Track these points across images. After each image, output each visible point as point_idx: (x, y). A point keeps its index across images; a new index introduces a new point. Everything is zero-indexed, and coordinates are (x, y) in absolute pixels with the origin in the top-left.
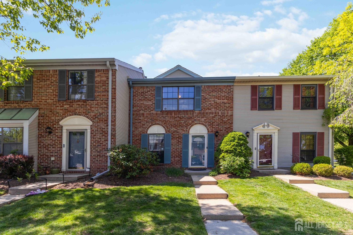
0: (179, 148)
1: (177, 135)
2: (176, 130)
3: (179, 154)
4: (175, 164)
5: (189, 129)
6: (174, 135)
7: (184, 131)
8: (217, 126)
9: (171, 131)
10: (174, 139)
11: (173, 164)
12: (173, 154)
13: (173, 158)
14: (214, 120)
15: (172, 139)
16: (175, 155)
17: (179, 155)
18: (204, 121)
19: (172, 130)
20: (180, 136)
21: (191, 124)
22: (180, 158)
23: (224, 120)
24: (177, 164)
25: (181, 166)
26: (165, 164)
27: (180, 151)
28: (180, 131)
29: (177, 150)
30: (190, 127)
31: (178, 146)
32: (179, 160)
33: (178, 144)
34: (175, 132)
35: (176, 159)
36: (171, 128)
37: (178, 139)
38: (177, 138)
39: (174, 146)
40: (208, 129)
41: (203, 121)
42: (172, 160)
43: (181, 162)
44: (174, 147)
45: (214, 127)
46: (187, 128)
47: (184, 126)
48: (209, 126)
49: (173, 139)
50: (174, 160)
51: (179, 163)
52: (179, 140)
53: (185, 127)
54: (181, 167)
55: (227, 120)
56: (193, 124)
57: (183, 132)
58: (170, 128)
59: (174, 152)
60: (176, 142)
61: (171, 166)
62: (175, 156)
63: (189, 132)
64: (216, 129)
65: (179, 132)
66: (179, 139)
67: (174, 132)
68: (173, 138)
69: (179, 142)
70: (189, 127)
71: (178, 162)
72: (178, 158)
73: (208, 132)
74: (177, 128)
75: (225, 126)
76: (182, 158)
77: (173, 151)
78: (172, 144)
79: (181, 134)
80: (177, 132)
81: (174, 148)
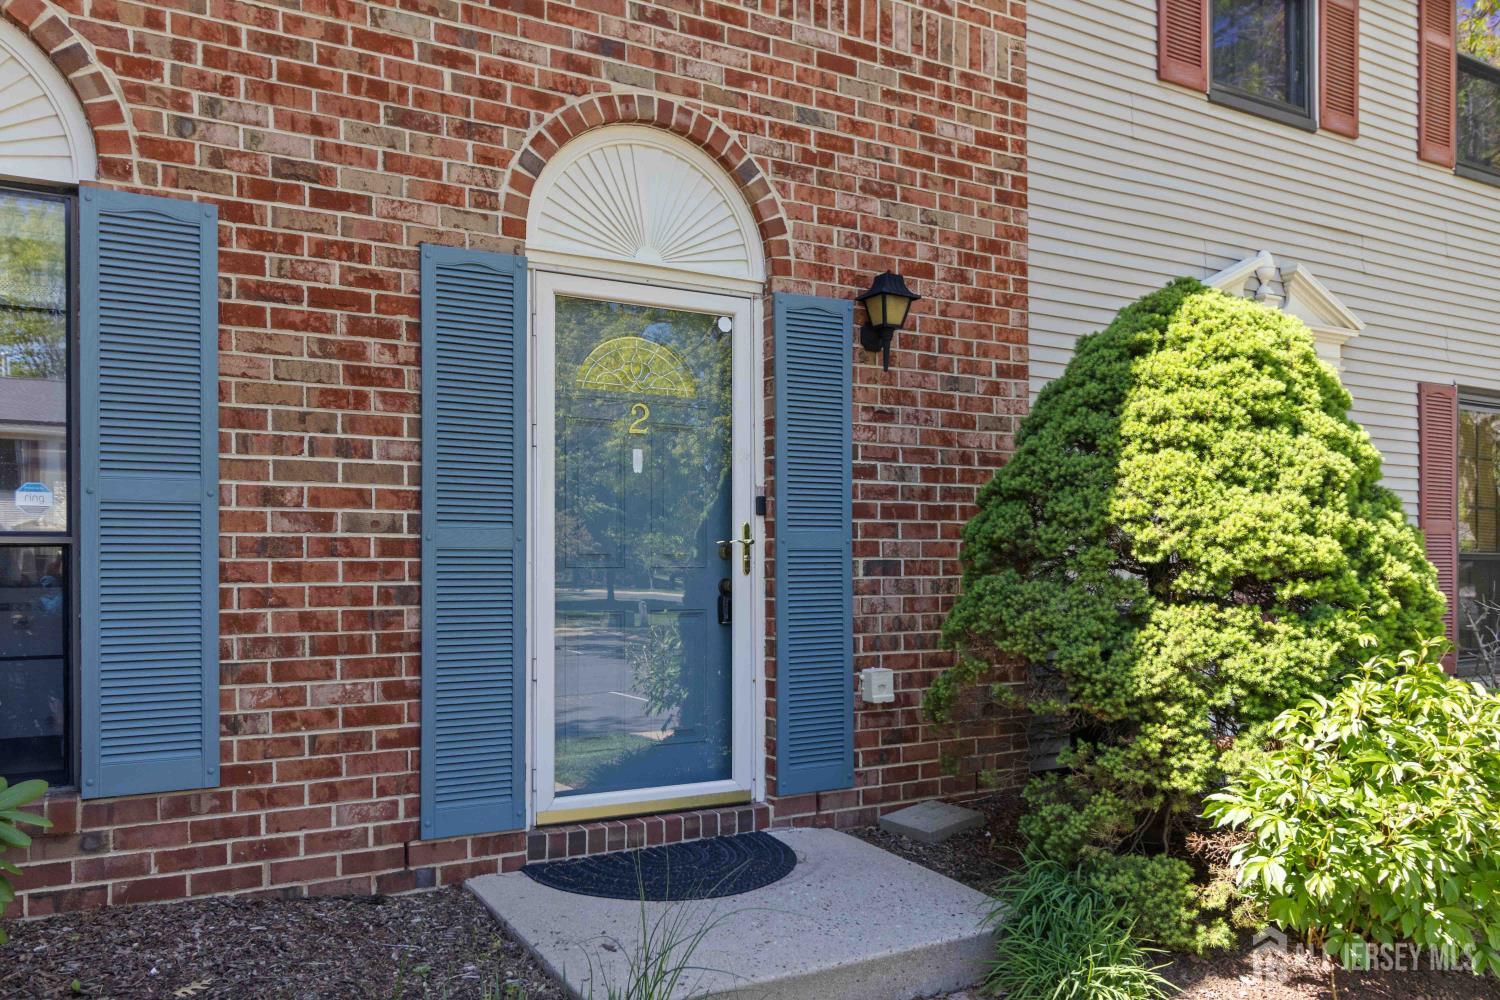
0: (361, 498)
1: (321, 250)
2: (303, 148)
3: (360, 597)
4: (296, 796)
5: (515, 177)
6: (264, 241)
7: (444, 195)
9: (217, 158)
10: (281, 321)
11: (269, 799)
12: (260, 598)
13: (252, 676)
15: (226, 314)
16: (305, 621)
17: (368, 620)
18: (724, 99)
19: (228, 135)
20: (374, 280)
21: (542, 101)
22: (389, 667)
24: (333, 793)
25: (415, 808)
26: (97, 816)
27: (386, 547)
29: (325, 522)
30: (538, 140)
31: (343, 449)
32: (375, 715)
33: (351, 425)
34: (291, 194)
35: (319, 694)
36: (210, 107)
37: (340, 334)
38: (320, 298)
39: (278, 445)
40: (771, 229)
41: (711, 94)
42: (232, 725)
43: (415, 737)
44: (285, 471)
46: (481, 155)
47: (445, 103)
48: (782, 189)
49: (254, 317)
50: (282, 721)
51: (374, 764)
52: (358, 352)
53: (464, 130)
54: (401, 832)
56: (572, 101)
57: (434, 216)
58: (180, 102)
59: (281, 571)
60: (307, 372)
62: (289, 646)
63: (517, 228)
65: (362, 204)
66: (354, 326)
67: (266, 191)
68: (245, 290)
69: (355, 375)
70: (514, 141)
71: (349, 742)
72: (356, 669)
74: (315, 125)
76: (417, 666)
77: (263, 547)
78: (238, 418)
79: (391, 234)
80: (320, 199)
81: (268, 496)
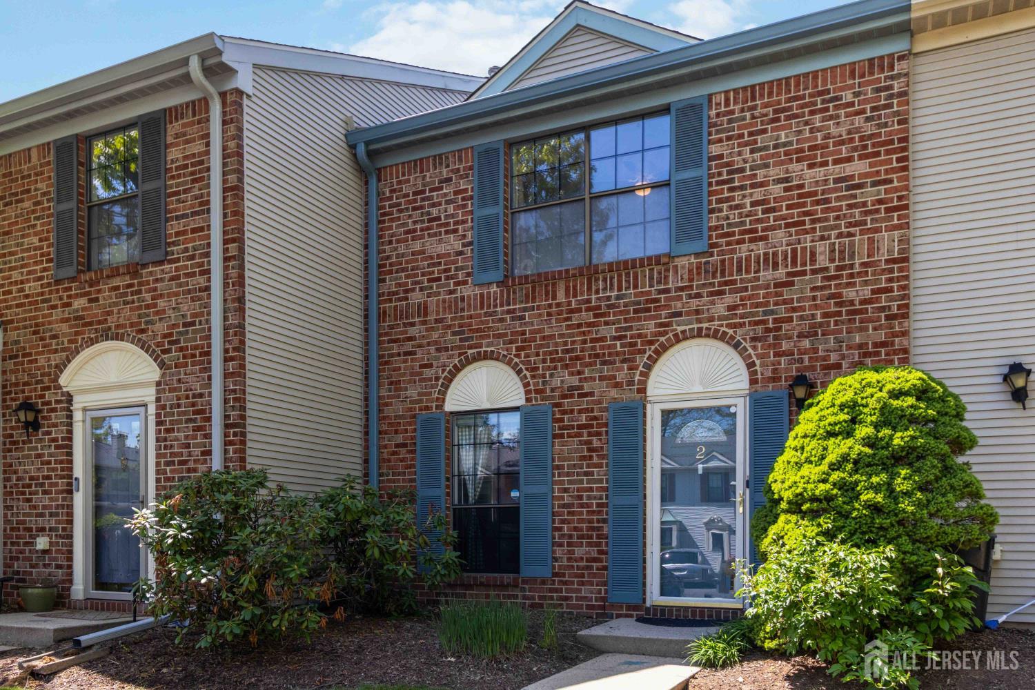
0: (591, 489)
1: (580, 411)
2: (574, 381)
3: (591, 521)
4: (572, 583)
5: (642, 374)
6: (564, 412)
7: (617, 385)
8: (806, 343)
9: (553, 390)
10: (569, 436)
11: (565, 583)
12: (563, 522)
13: (561, 545)
14: (785, 302)
15: (555, 436)
16: (575, 529)
17: (593, 529)
18: (727, 318)
19: (556, 382)
20: (595, 418)
21: (651, 343)
22: (599, 544)
23: (849, 294)
24: (583, 584)
25: (606, 592)
26: (524, 582)
27: (599, 505)
28: (597, 387)
29: (580, 497)
30: (650, 357)
31: (586, 474)
32: (595, 560)
33: (588, 466)
34: (572, 396)
35: (579, 552)
36: (551, 375)
37: (585, 438)
38: (580, 427)
39: (568, 474)
40: (750, 365)
41: (720, 318)
42: (556, 560)
43: (605, 568)
44: (570, 482)
45: (785, 346)
46: (630, 369)
47: (618, 354)
48: (754, 348)
49: (562, 436)
50: (569, 559)
51: (595, 575)
52: (589, 442)
53: (624, 361)
54: (604, 599)
55: (866, 292)
56: (662, 339)
57: (614, 393)
58: (544, 376)
59: (569, 513)
60: (576, 451)
61: (556, 591)
62: (571, 536)
63: (643, 391)
64: (801, 361)
65: (592, 394)
66: (590, 434)
67: (564, 397)
68: (560, 428)
69: (590, 450)
70: (641, 360)
71: (588, 568)
72: (589, 544)
73: (753, 382)
74: (579, 373)
75: (858, 339)
76: (607, 544)
77: (564, 506)
78: (558, 467)
79: (600, 402)
80: (580, 396)
81: (566, 490)
